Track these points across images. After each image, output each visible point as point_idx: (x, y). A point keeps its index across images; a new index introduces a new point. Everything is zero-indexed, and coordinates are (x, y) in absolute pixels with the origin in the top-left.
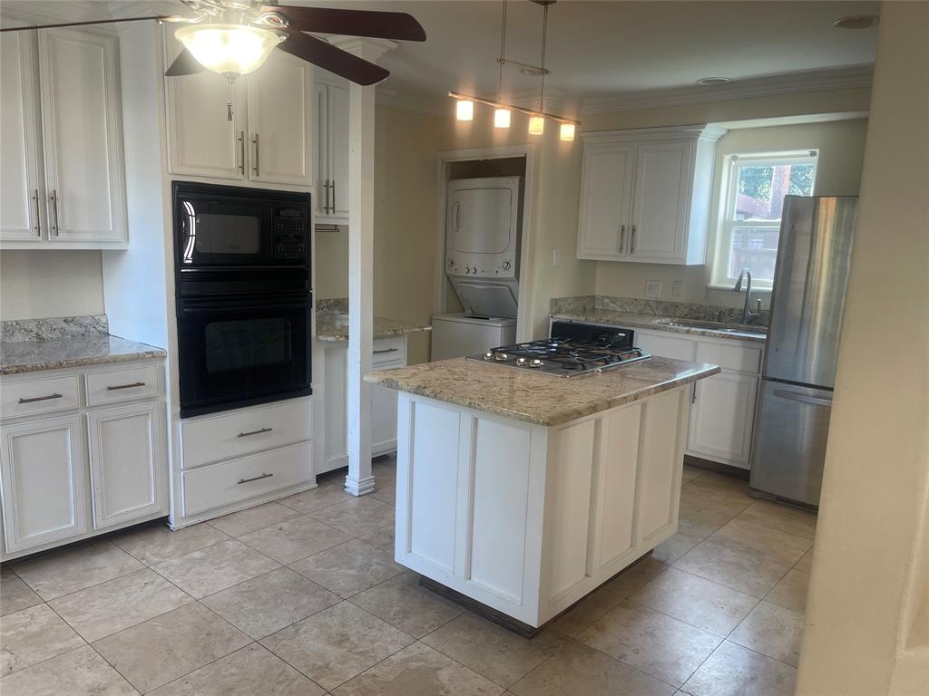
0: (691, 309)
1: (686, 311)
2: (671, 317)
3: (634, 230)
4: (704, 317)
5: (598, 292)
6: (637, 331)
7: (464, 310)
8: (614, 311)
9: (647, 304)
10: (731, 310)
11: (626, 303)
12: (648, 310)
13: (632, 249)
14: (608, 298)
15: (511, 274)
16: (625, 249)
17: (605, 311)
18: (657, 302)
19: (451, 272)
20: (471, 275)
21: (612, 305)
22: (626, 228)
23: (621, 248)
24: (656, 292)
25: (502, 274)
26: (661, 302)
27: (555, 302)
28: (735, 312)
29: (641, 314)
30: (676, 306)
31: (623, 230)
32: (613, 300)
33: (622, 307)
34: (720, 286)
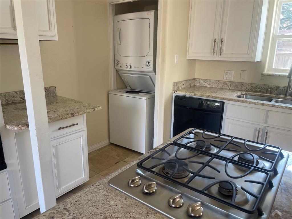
0: (252, 87)
1: (249, 87)
2: (239, 91)
3: (222, 41)
4: (260, 91)
5: (197, 76)
6: (226, 102)
7: (126, 87)
8: (206, 87)
9: (225, 83)
10: (278, 88)
11: (213, 83)
12: (226, 87)
13: (221, 53)
14: (203, 80)
15: (151, 68)
16: (215, 54)
17: (201, 87)
18: (231, 82)
19: (118, 67)
20: (128, 69)
21: (204, 83)
22: (217, 41)
23: (214, 52)
24: (230, 76)
25: (146, 69)
26: (233, 82)
27: (175, 84)
28: (280, 88)
29: (222, 89)
30: (242, 84)
31: (215, 42)
32: (205, 81)
33: (210, 85)
34: (271, 73)
